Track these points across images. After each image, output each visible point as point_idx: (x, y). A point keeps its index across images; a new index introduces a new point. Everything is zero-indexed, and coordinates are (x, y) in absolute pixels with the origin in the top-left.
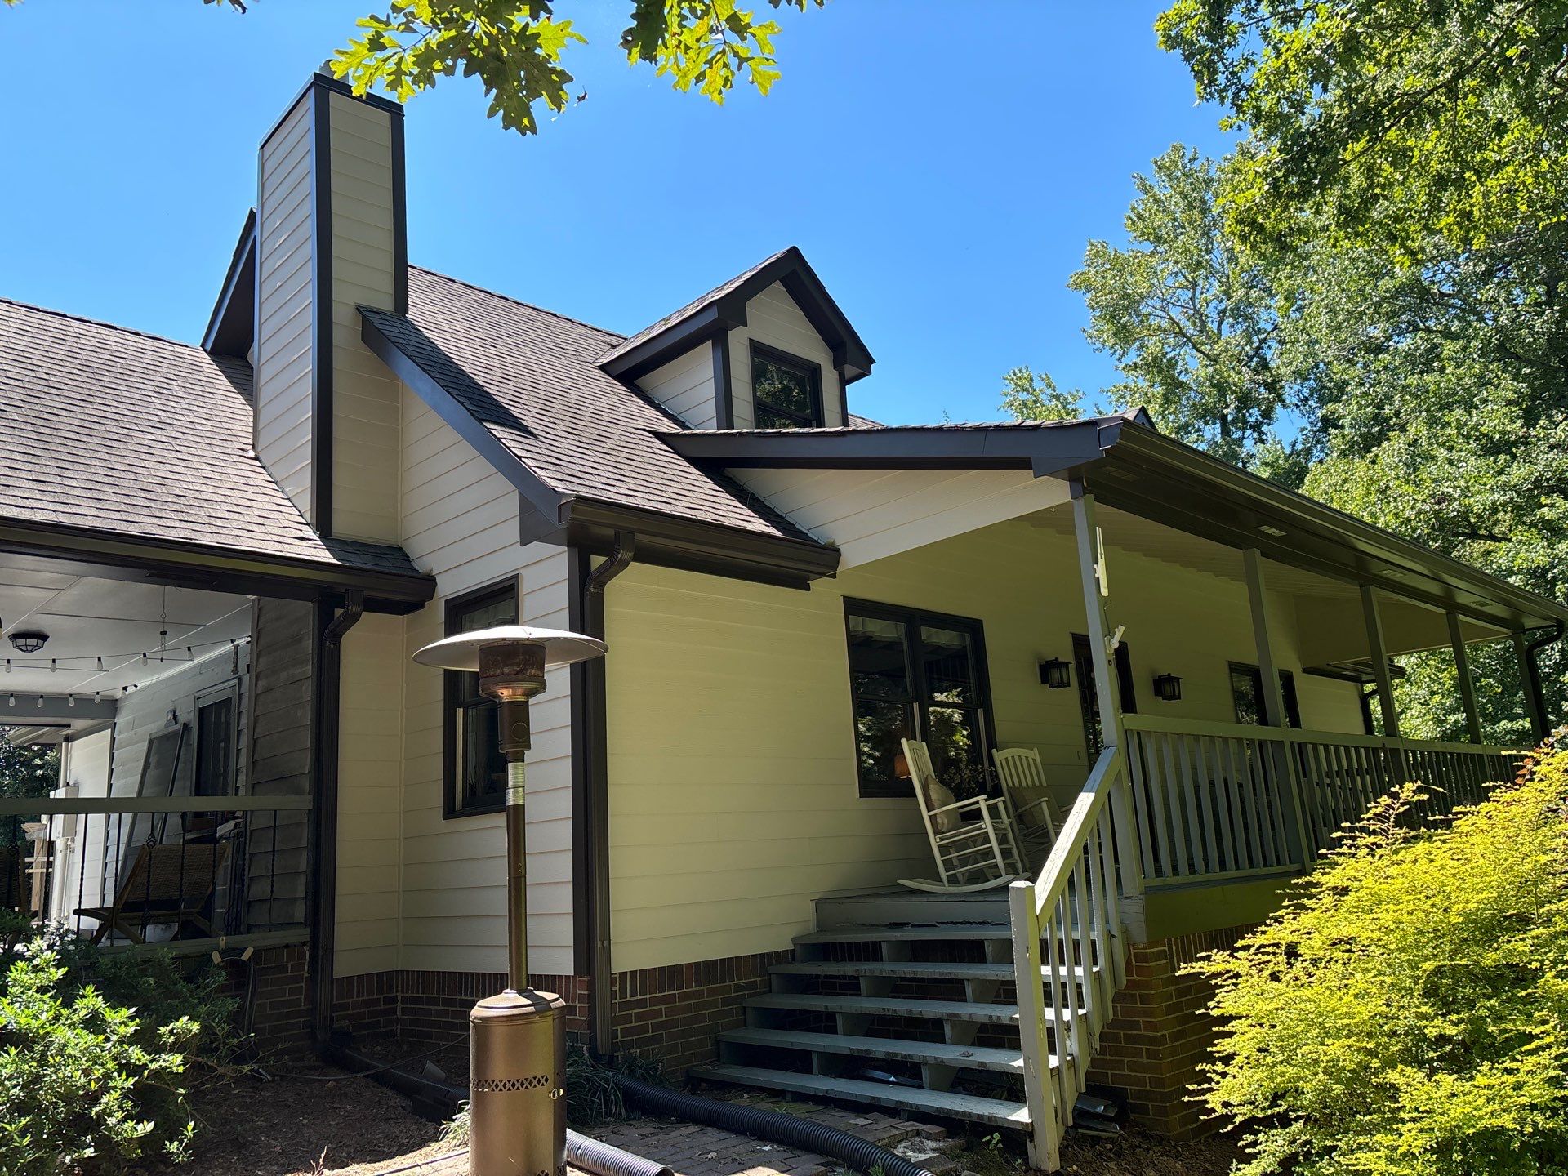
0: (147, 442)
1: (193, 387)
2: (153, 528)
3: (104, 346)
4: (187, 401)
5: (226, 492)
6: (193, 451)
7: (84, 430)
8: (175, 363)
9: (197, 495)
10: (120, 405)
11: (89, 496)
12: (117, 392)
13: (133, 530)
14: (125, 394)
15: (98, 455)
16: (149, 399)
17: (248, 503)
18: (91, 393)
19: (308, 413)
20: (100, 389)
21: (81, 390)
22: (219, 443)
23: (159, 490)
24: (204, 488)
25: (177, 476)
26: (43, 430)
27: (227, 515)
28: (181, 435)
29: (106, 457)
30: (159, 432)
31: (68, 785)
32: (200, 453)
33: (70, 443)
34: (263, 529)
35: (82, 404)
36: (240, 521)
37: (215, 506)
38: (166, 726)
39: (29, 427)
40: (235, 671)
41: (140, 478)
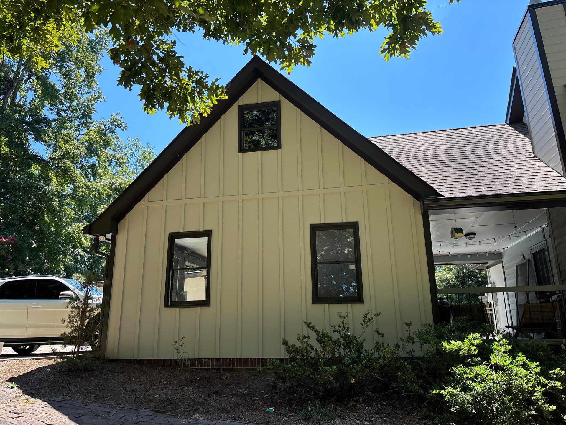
0: (495, 162)
1: (506, 138)
2: (504, 191)
3: (474, 134)
4: (505, 144)
5: (527, 172)
6: (511, 160)
7: (474, 163)
8: (498, 132)
9: (517, 176)
10: (483, 152)
11: (481, 184)
12: (481, 148)
13: (498, 193)
14: (484, 148)
15: (481, 170)
16: (492, 147)
17: (537, 174)
18: (473, 151)
19: (553, 133)
20: (476, 148)
21: (470, 151)
22: (520, 155)
23: (503, 177)
24: (519, 172)
25: (508, 171)
26: (462, 167)
27: (529, 180)
28: (506, 156)
29: (483, 170)
30: (498, 157)
31: (491, 283)
32: (514, 160)
33: (471, 169)
34: (545, 182)
35: (471, 155)
36: (535, 181)
37: (524, 178)
38: (521, 261)
39: (458, 167)
40: (544, 237)
41: (496, 175)
